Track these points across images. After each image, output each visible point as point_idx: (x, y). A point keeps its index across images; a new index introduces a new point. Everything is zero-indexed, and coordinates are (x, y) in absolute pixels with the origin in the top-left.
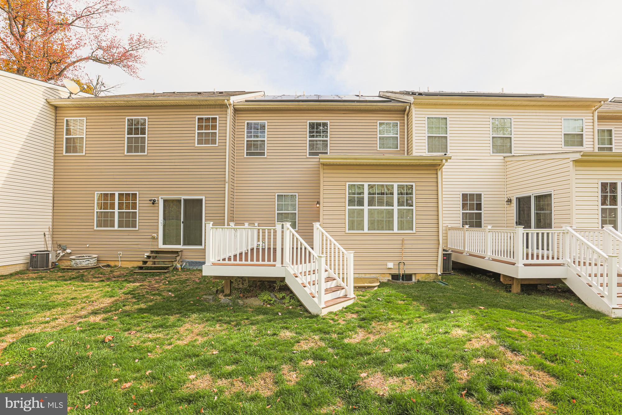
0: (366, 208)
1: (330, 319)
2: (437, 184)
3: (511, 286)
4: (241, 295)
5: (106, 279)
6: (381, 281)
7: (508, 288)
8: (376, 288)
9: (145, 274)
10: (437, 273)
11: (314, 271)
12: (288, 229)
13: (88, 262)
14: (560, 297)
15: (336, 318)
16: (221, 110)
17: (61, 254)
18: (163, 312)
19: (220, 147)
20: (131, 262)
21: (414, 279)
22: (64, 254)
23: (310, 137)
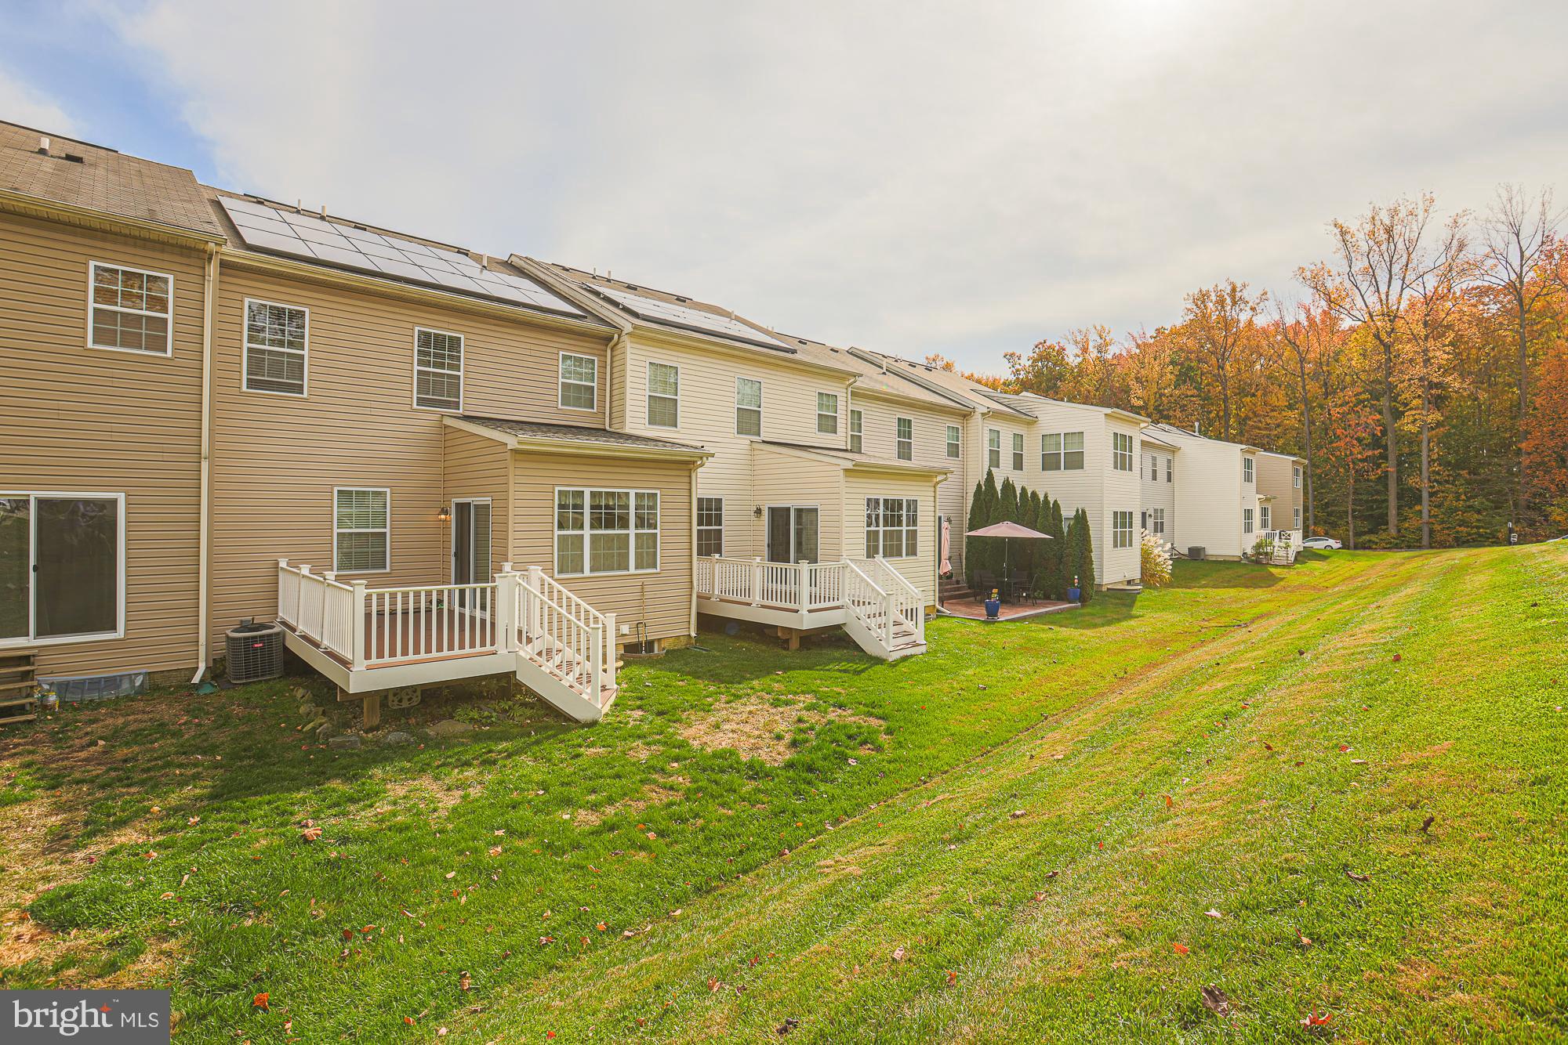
0: (587, 532)
1: (617, 723)
2: (690, 492)
3: (787, 641)
4: (421, 719)
7: (784, 644)
8: (621, 670)
10: (689, 635)
14: (838, 647)
15: (621, 720)
16: (185, 260)
19: (178, 362)
21: (656, 649)
23: (421, 363)
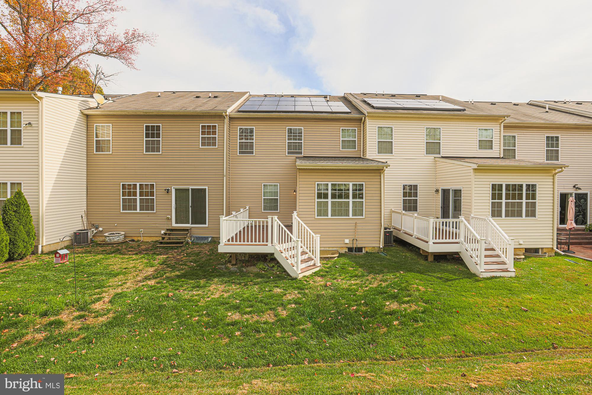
0: (330, 200)
1: (304, 281)
2: (381, 183)
3: (427, 257)
4: (244, 265)
5: (139, 252)
6: (340, 252)
7: (425, 258)
8: (336, 258)
9: (166, 248)
10: (380, 247)
11: (294, 247)
12: (276, 220)
13: (118, 238)
15: (308, 280)
16: (220, 119)
17: (95, 232)
18: (194, 277)
19: (219, 149)
20: (151, 237)
21: (364, 251)
22: (97, 231)
23: (288, 139)
